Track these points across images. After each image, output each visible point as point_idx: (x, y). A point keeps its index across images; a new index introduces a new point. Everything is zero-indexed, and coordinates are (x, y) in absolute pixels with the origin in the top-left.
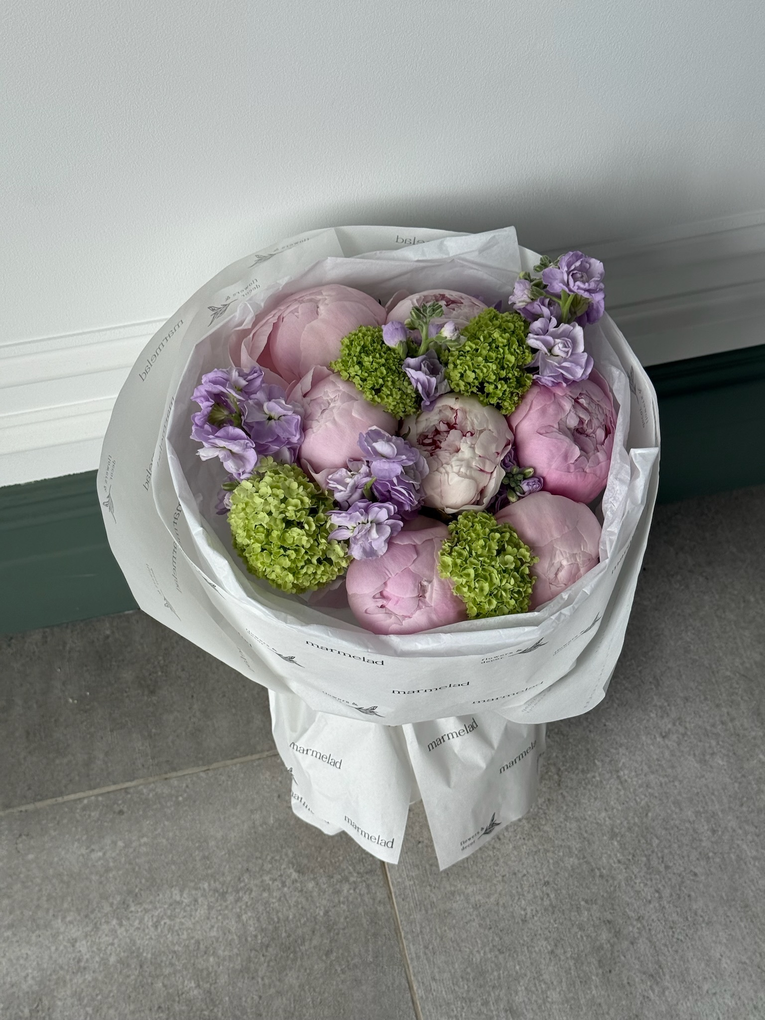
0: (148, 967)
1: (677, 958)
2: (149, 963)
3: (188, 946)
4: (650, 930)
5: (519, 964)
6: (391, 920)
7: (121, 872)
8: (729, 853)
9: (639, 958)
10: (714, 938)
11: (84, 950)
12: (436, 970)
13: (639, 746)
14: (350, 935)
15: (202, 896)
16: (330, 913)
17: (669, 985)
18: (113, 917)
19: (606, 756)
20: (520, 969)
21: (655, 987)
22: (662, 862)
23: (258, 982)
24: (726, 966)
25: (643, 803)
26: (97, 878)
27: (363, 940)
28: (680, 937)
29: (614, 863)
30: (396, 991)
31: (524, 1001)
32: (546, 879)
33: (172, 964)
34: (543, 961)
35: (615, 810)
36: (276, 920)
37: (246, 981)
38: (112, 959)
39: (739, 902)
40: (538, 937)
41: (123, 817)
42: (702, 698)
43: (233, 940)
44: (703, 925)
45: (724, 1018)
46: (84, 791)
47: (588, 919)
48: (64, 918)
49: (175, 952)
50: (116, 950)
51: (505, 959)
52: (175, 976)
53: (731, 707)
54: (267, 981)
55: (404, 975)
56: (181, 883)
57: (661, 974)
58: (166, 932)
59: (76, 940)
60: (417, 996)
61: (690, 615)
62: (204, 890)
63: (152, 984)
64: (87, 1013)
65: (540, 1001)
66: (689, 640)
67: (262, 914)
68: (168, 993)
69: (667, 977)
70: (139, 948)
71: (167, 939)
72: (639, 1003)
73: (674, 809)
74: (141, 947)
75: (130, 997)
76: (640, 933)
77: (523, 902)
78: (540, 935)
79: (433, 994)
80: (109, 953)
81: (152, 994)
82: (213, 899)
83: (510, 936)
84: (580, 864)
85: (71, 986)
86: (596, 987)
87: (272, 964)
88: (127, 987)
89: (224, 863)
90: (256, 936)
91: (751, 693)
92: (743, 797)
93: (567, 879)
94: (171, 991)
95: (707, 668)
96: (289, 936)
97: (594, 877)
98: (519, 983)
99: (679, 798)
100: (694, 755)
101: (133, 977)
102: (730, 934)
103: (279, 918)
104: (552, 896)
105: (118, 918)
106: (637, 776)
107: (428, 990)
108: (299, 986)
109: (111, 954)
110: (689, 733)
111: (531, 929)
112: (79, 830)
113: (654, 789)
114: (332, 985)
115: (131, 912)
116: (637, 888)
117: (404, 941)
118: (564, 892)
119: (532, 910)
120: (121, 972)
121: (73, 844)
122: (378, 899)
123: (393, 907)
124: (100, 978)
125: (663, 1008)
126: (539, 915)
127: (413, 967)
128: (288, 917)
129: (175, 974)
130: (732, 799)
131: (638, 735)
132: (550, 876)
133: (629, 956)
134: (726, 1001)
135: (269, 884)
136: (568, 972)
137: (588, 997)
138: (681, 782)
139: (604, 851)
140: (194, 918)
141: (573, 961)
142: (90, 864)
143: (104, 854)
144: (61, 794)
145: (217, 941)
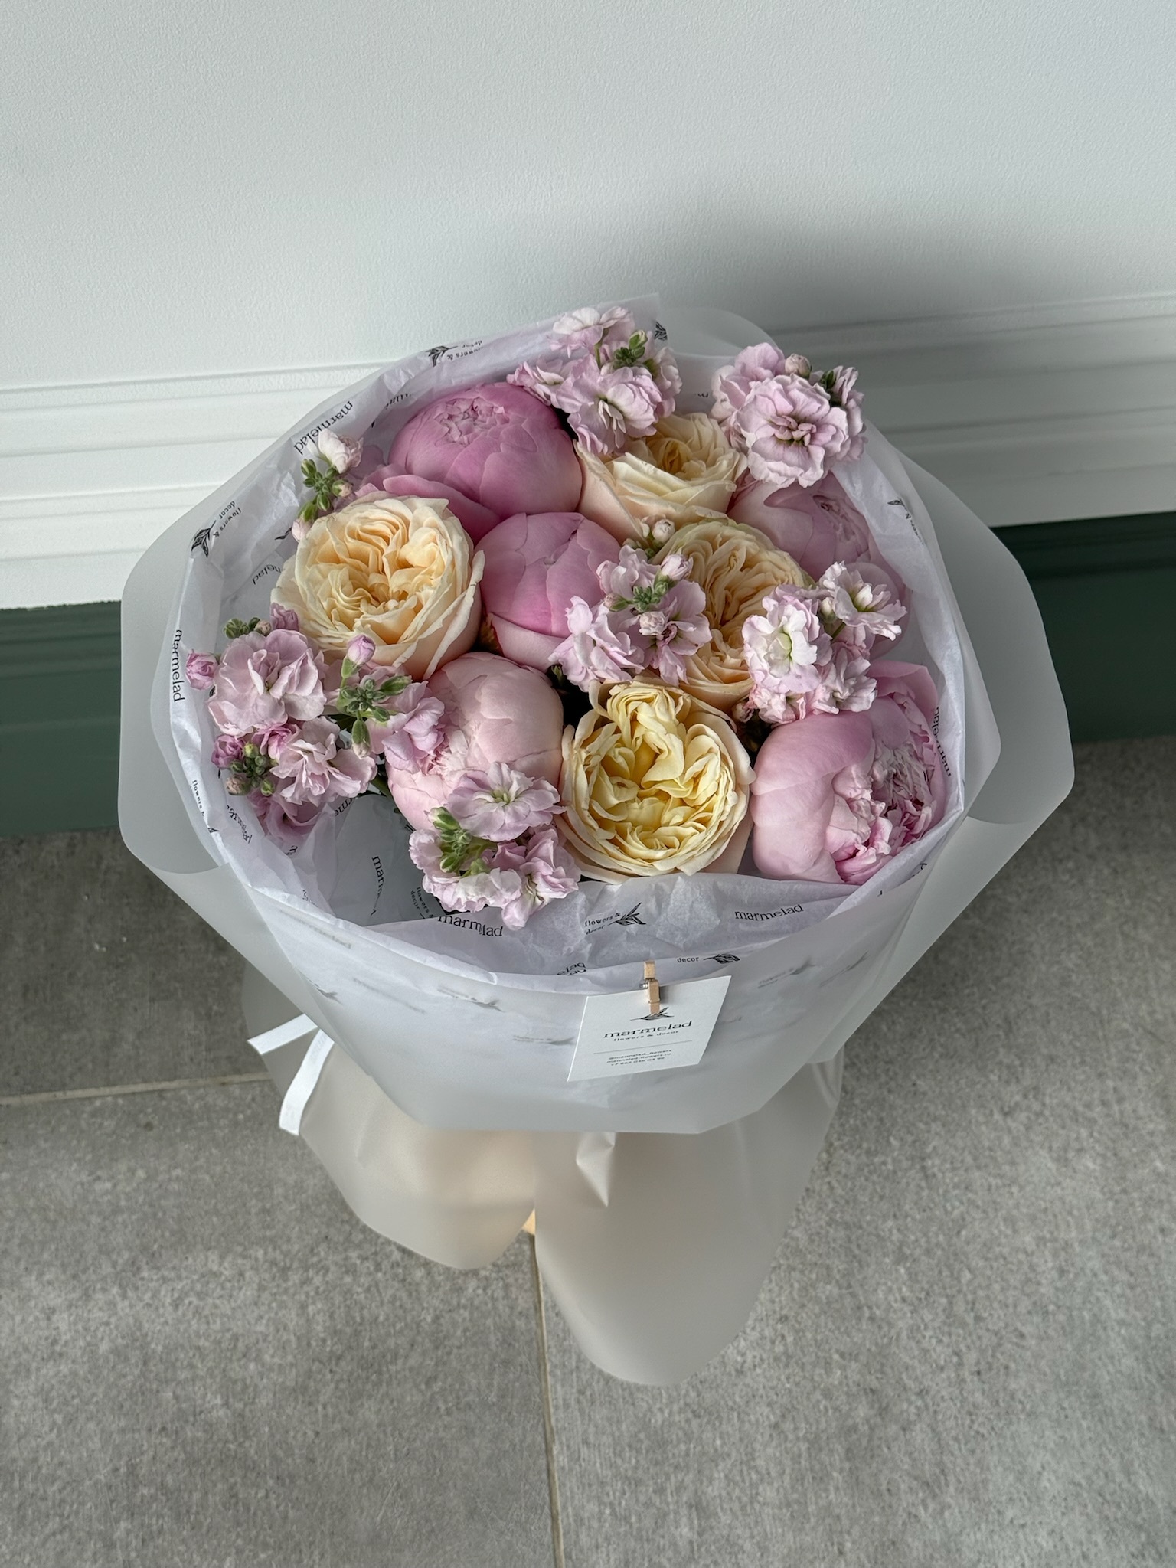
0: (155, 1365)
1: (972, 1461)
2: (158, 1358)
3: (219, 1343)
4: (935, 1412)
5: (721, 1438)
6: (535, 1343)
7: (134, 1217)
8: (1080, 1309)
9: (911, 1454)
10: (1036, 1439)
11: (63, 1327)
12: (592, 1429)
13: (964, 1124)
14: (468, 1358)
15: (252, 1268)
16: (442, 1321)
17: (952, 1502)
18: (114, 1283)
19: (909, 1132)
20: (724, 1444)
21: (929, 1501)
22: (972, 1309)
23: (317, 1410)
24: (1048, 1485)
25: (956, 1213)
26: (99, 1220)
27: (487, 1367)
28: (982, 1430)
29: (896, 1301)
30: (526, 1454)
31: (720, 1495)
32: (784, 1312)
33: (191, 1366)
34: (759, 1437)
35: (909, 1219)
36: (358, 1319)
37: (299, 1407)
38: (104, 1347)
39: (1085, 1388)
40: (758, 1399)
41: (151, 1133)
42: (1078, 1060)
43: (288, 1341)
44: (1022, 1417)
45: (1033, 1566)
46: (97, 1087)
47: (841, 1383)
48: (41, 1274)
49: (198, 1348)
50: (111, 1333)
51: (700, 1426)
52: (194, 1385)
53: (1121, 1079)
54: (330, 1410)
55: (540, 1429)
56: (224, 1244)
57: (943, 1482)
58: (190, 1315)
59: (53, 1311)
60: (556, 1464)
61: (1078, 926)
62: (257, 1260)
63: (158, 1391)
64: (54, 1423)
65: (745, 1499)
66: (1070, 965)
67: (339, 1308)
68: (180, 1409)
69: (952, 1489)
70: (147, 1335)
71: (190, 1326)
72: (900, 1523)
73: (1003, 1228)
74: (150, 1334)
75: (122, 1406)
76: (918, 1415)
77: (743, 1343)
78: (761, 1397)
79: (580, 1466)
80: (100, 1336)
81: (156, 1407)
82: (267, 1276)
83: (714, 1392)
84: (841, 1296)
85: (37, 1378)
86: (837, 1489)
87: (342, 1386)
88: (119, 1392)
89: (293, 1224)
90: (324, 1341)
91: (1158, 1062)
92: (1118, 1224)
93: (817, 1316)
94: (184, 1406)
95: (1093, 1013)
96: (374, 1347)
97: (859, 1319)
98: (717, 1466)
99: (1015, 1212)
100: (1050, 1148)
101: (130, 1378)
102: (1062, 1437)
103: (362, 1318)
104: (790, 1339)
105: (120, 1286)
106: (954, 1169)
107: (574, 1457)
108: (379, 1426)
109: (102, 1338)
110: (1047, 1113)
111: (747, 1386)
112: (83, 1144)
113: (976, 1193)
114: (429, 1430)
115: (142, 1279)
116: (925, 1344)
117: (549, 1377)
118: (809, 1335)
119: (755, 1357)
120: (113, 1367)
121: (71, 1165)
122: (519, 1309)
123: (539, 1325)
124: (81, 1372)
125: (938, 1537)
126: (765, 1366)
127: (557, 1420)
128: (377, 1318)
129: (193, 1380)
130: (1099, 1226)
131: (964, 1106)
132: (791, 1308)
133: (895, 1449)
134: (1039, 1539)
135: (355, 1264)
136: (796, 1459)
137: (822, 1502)
138: (1021, 1188)
139: (883, 1280)
140: (235, 1301)
141: (806, 1445)
142: (91, 1198)
143: (115, 1186)
144: (63, 1087)
145: (265, 1340)
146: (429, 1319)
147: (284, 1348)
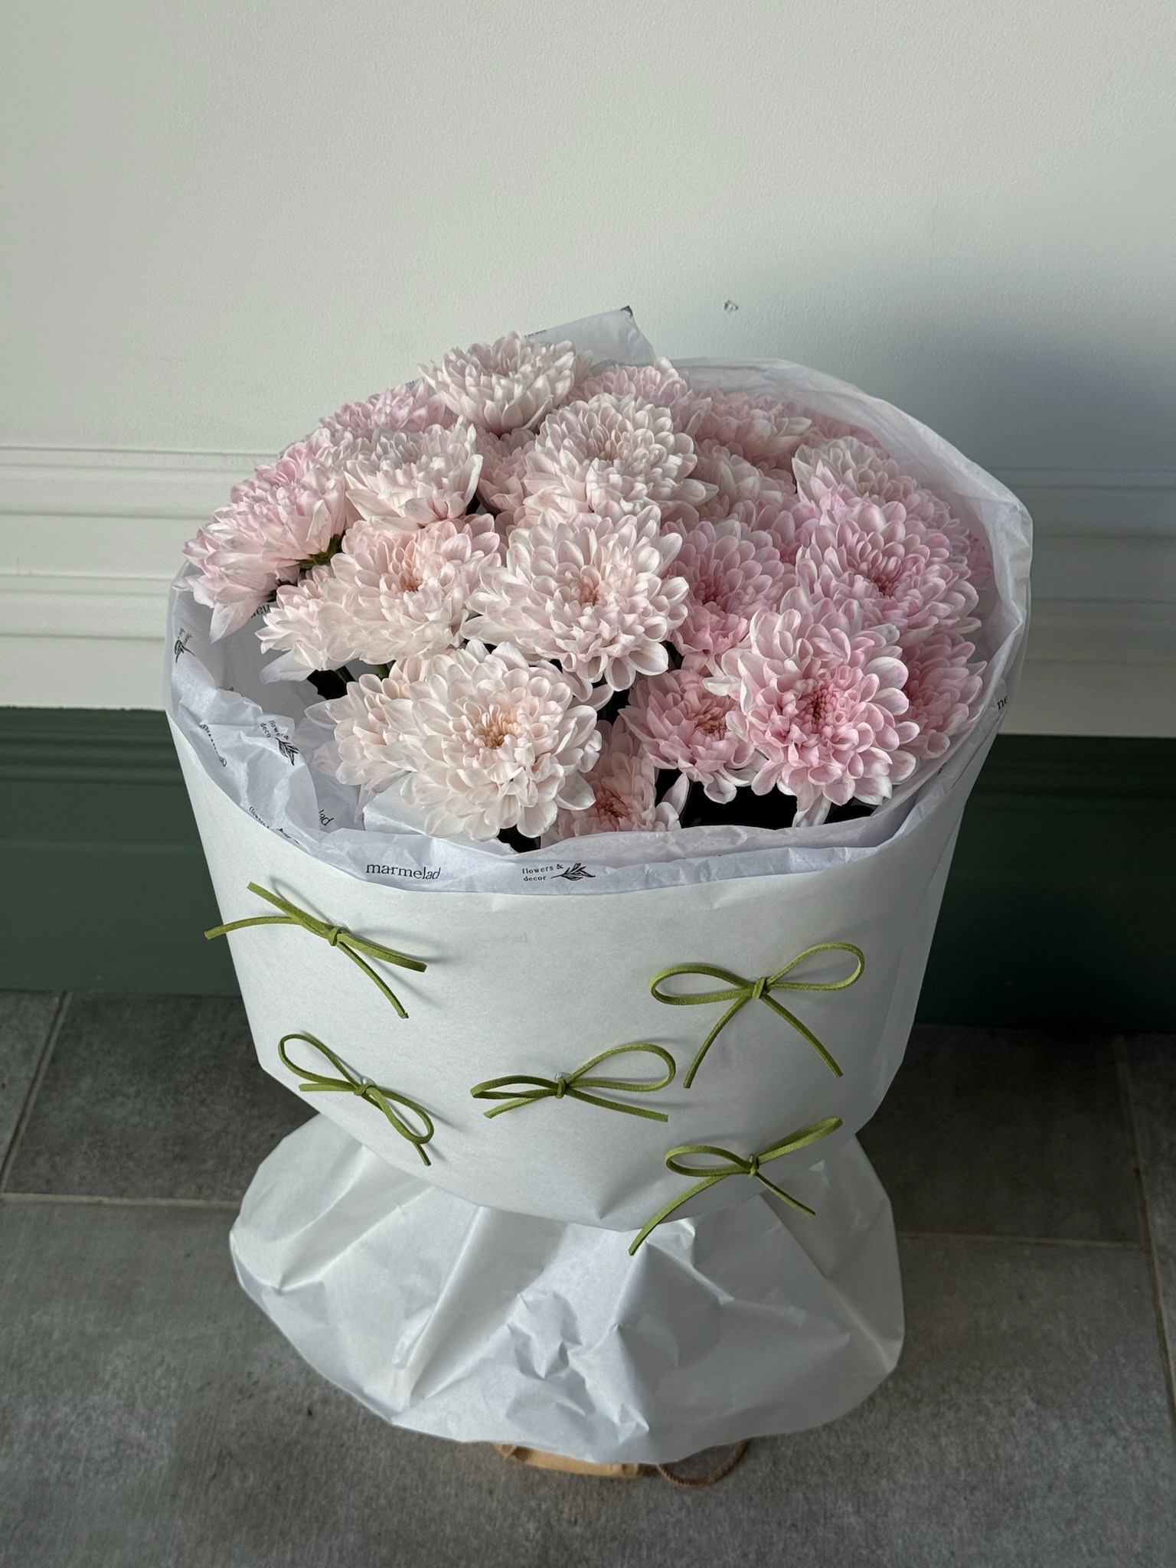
146: (1067, 1466)
147: (916, 1470)
